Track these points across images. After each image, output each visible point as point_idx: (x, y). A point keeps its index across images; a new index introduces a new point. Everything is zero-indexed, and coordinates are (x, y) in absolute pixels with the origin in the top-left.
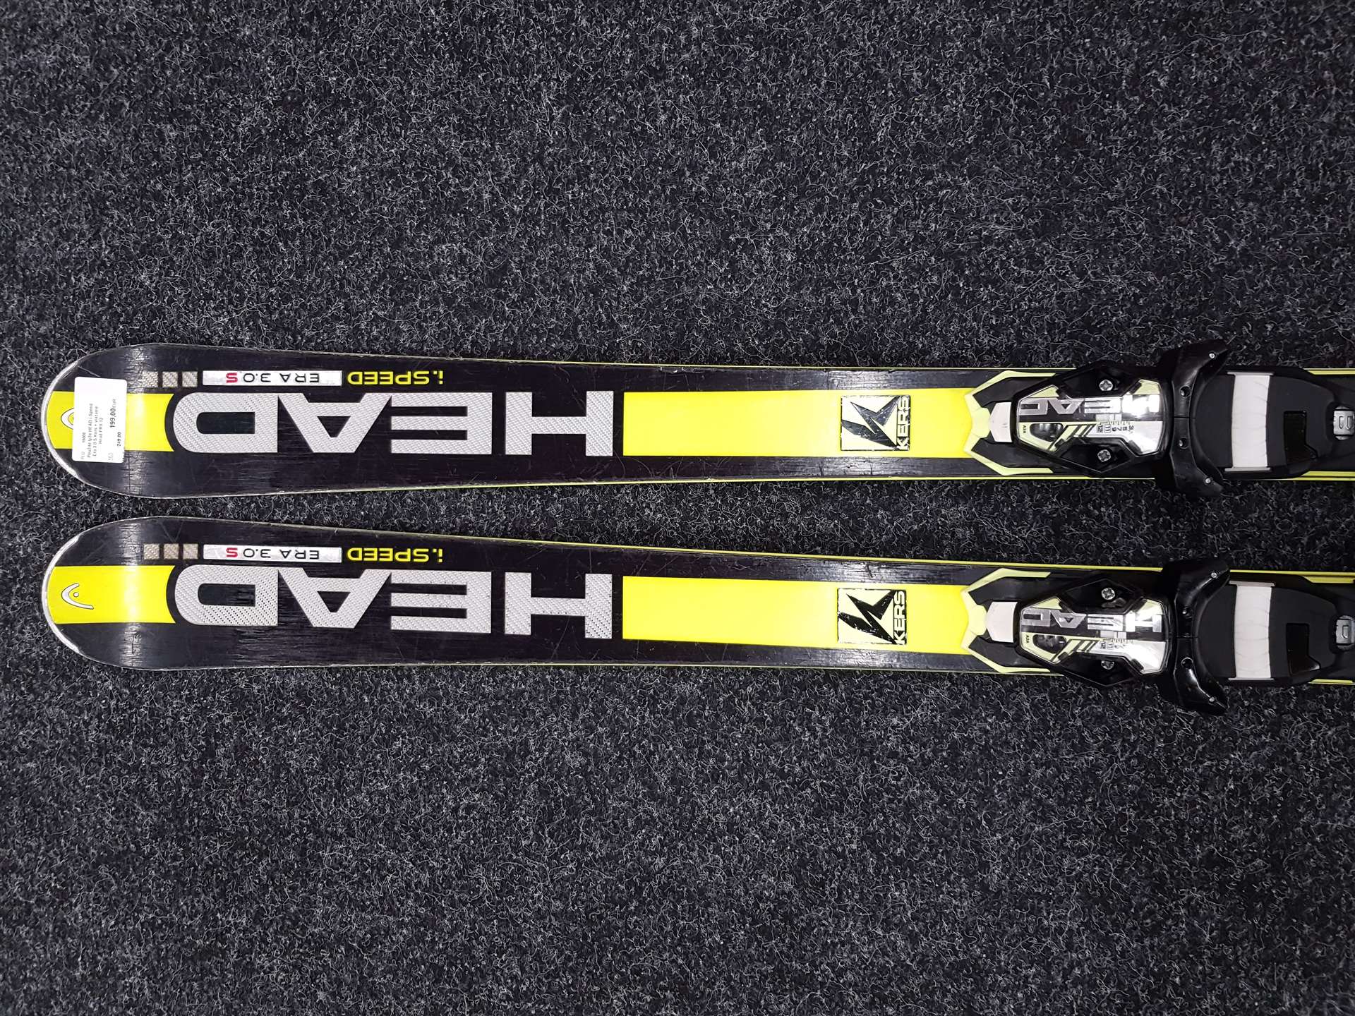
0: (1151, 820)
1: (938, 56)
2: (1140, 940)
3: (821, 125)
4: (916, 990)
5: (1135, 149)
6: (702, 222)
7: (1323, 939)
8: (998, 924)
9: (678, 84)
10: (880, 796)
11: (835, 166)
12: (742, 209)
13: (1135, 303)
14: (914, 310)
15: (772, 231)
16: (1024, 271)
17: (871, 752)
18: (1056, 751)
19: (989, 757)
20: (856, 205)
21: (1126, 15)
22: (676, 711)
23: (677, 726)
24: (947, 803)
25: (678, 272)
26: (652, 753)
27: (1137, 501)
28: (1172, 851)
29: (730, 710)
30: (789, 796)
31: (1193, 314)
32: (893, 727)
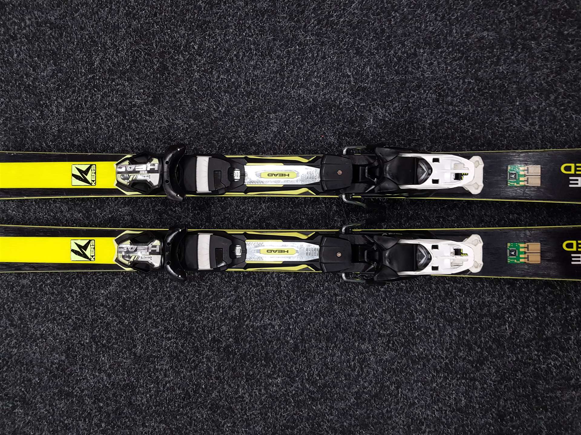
1: (116, 35)
2: (190, 372)
3: (74, 59)
4: (111, 396)
5: (186, 72)
6: (30, 96)
7: (253, 367)
8: (140, 369)
9: (21, 42)
10: (97, 321)
11: (80, 75)
12: (45, 91)
13: (187, 131)
14: (109, 132)
15: (56, 100)
16: (147, 118)
17: (94, 304)
18: (160, 300)
19: (137, 304)
20: (88, 91)
22: (21, 291)
23: (21, 297)
24: (121, 322)
25: (21, 115)
26: (12, 308)
27: (188, 205)
28: (201, 337)
29: (41, 290)
30: (64, 323)
31: (207, 135)
32: (102, 294)
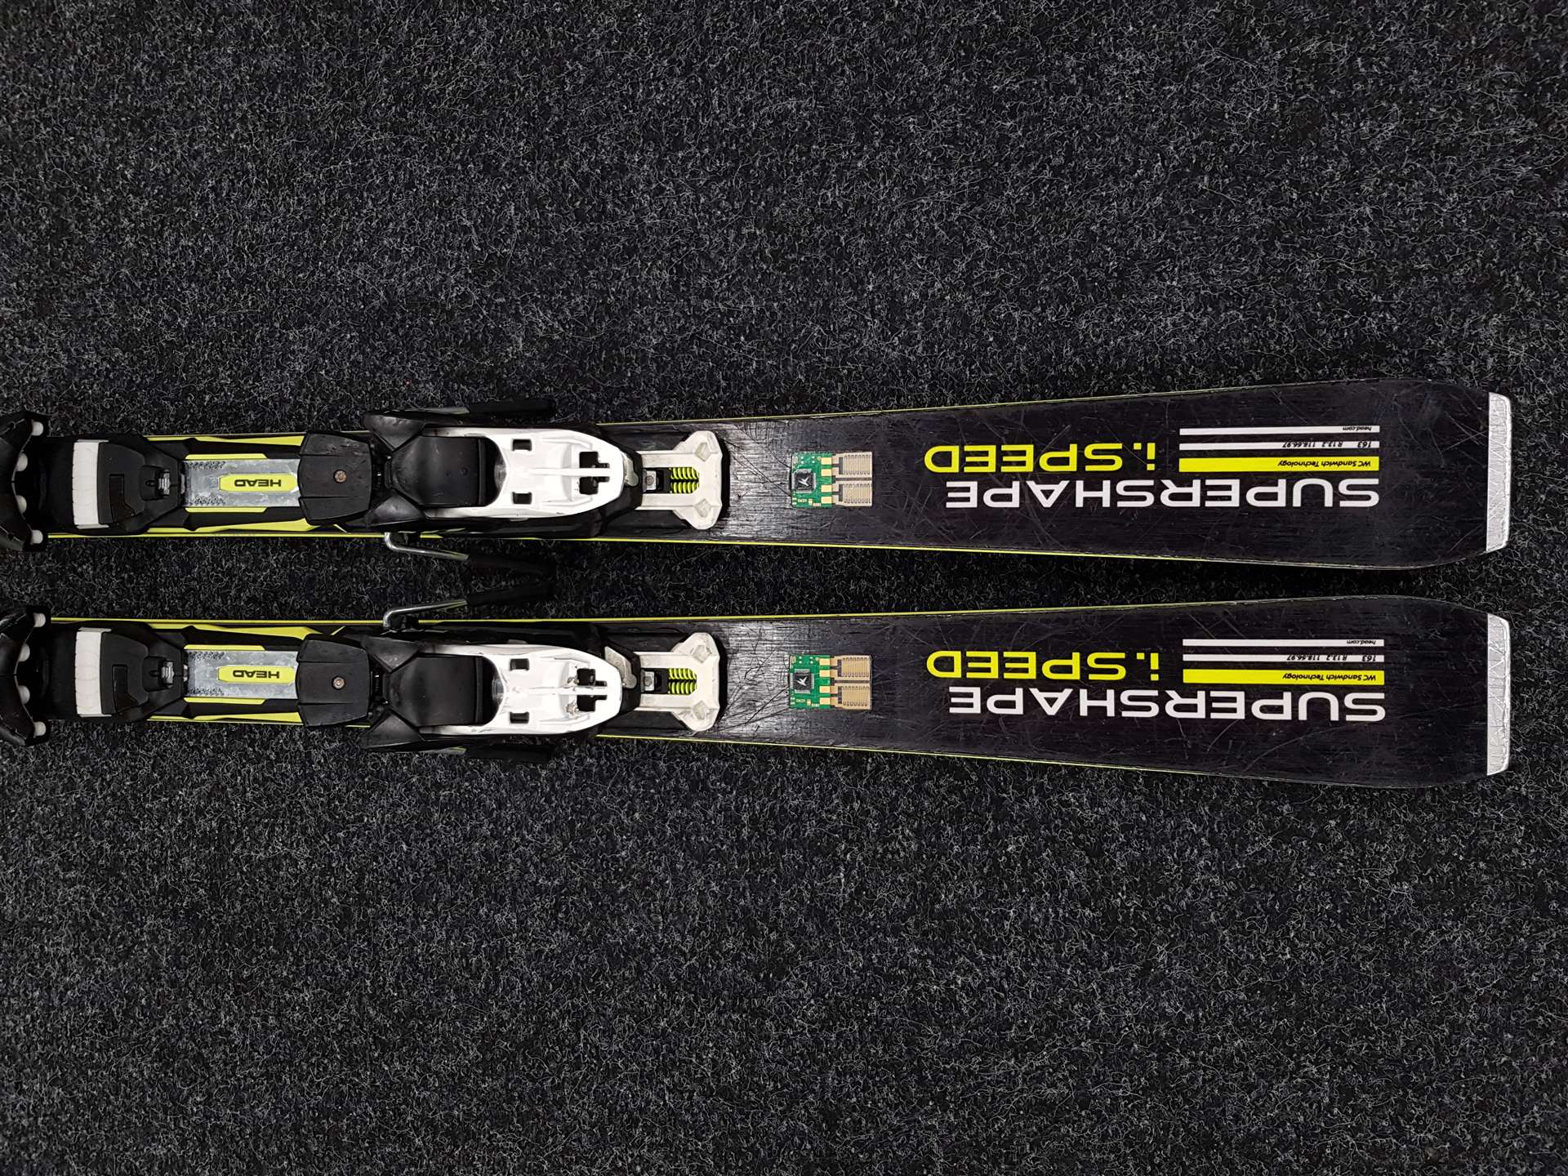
0: (122, 853)
21: (101, 114)
